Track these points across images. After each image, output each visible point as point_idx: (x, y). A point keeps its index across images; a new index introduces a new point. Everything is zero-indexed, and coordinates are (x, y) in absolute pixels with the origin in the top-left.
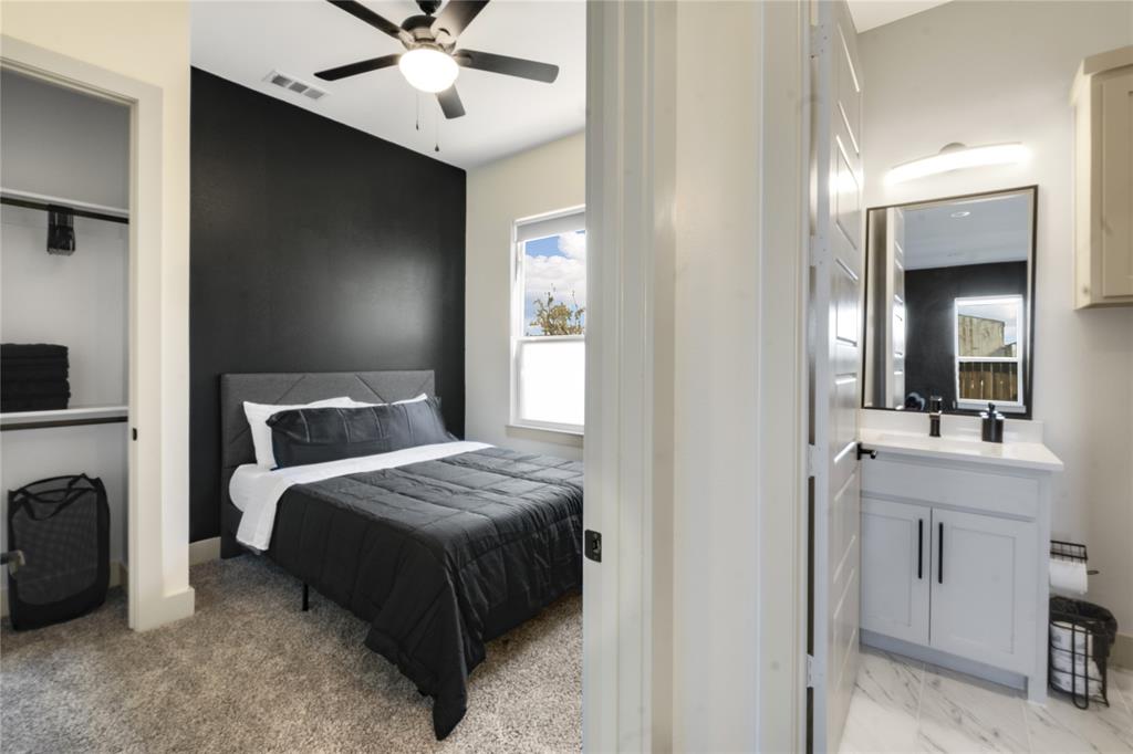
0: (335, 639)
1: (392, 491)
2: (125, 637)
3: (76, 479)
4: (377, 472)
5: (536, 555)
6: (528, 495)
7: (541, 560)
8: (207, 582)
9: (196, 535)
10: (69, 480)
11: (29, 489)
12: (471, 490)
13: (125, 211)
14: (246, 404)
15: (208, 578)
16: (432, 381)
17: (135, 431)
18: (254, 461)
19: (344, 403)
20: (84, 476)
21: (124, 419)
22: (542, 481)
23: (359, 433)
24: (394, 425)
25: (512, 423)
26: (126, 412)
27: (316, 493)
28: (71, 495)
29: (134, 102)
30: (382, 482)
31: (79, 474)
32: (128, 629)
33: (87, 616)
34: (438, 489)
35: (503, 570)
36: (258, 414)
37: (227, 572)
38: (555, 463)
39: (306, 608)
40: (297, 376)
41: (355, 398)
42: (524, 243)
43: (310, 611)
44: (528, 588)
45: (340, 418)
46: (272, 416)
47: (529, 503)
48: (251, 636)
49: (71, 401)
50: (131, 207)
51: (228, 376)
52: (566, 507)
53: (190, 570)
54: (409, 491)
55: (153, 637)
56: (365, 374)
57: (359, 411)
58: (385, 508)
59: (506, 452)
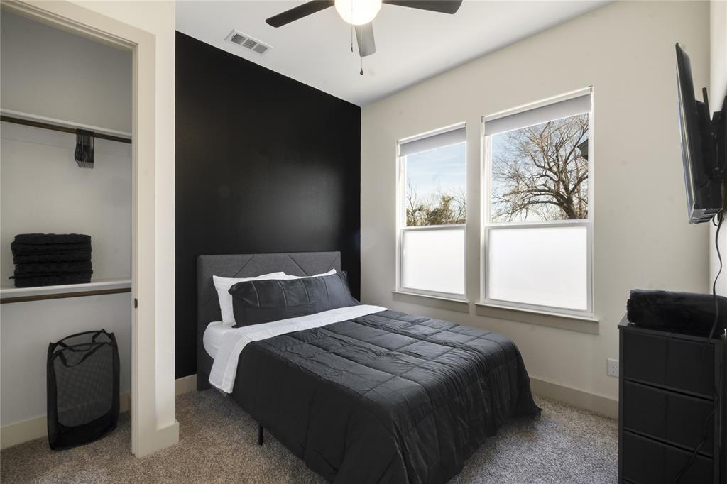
0: (287, 477)
1: (327, 351)
2: (128, 462)
3: (98, 333)
4: (310, 331)
5: (459, 418)
6: (440, 359)
7: (462, 421)
8: (188, 411)
9: (180, 373)
10: (93, 334)
11: (64, 342)
12: (390, 352)
13: (129, 134)
14: (215, 277)
15: (189, 408)
16: (339, 260)
17: (136, 301)
18: (220, 320)
19: (280, 276)
20: (103, 331)
21: (129, 290)
22: (445, 344)
23: (294, 300)
24: (316, 292)
25: (397, 291)
26: (130, 284)
27: (269, 351)
28: (93, 347)
29: (135, 45)
30: (316, 341)
31: (100, 330)
32: (131, 454)
33: (104, 439)
34: (365, 350)
35: (436, 434)
36: (223, 285)
37: (202, 403)
38: (447, 327)
39: (261, 442)
40: (250, 256)
41: (288, 273)
42: (406, 156)
43: (265, 446)
44: (454, 449)
45: (280, 287)
46: (232, 286)
47: (446, 368)
48: (222, 470)
49: (93, 277)
50: (133, 132)
51: (202, 256)
52: (475, 370)
53: (176, 400)
54: (340, 351)
55: (149, 462)
56: (293, 255)
57: (292, 282)
58: (329, 371)
59: (401, 315)
